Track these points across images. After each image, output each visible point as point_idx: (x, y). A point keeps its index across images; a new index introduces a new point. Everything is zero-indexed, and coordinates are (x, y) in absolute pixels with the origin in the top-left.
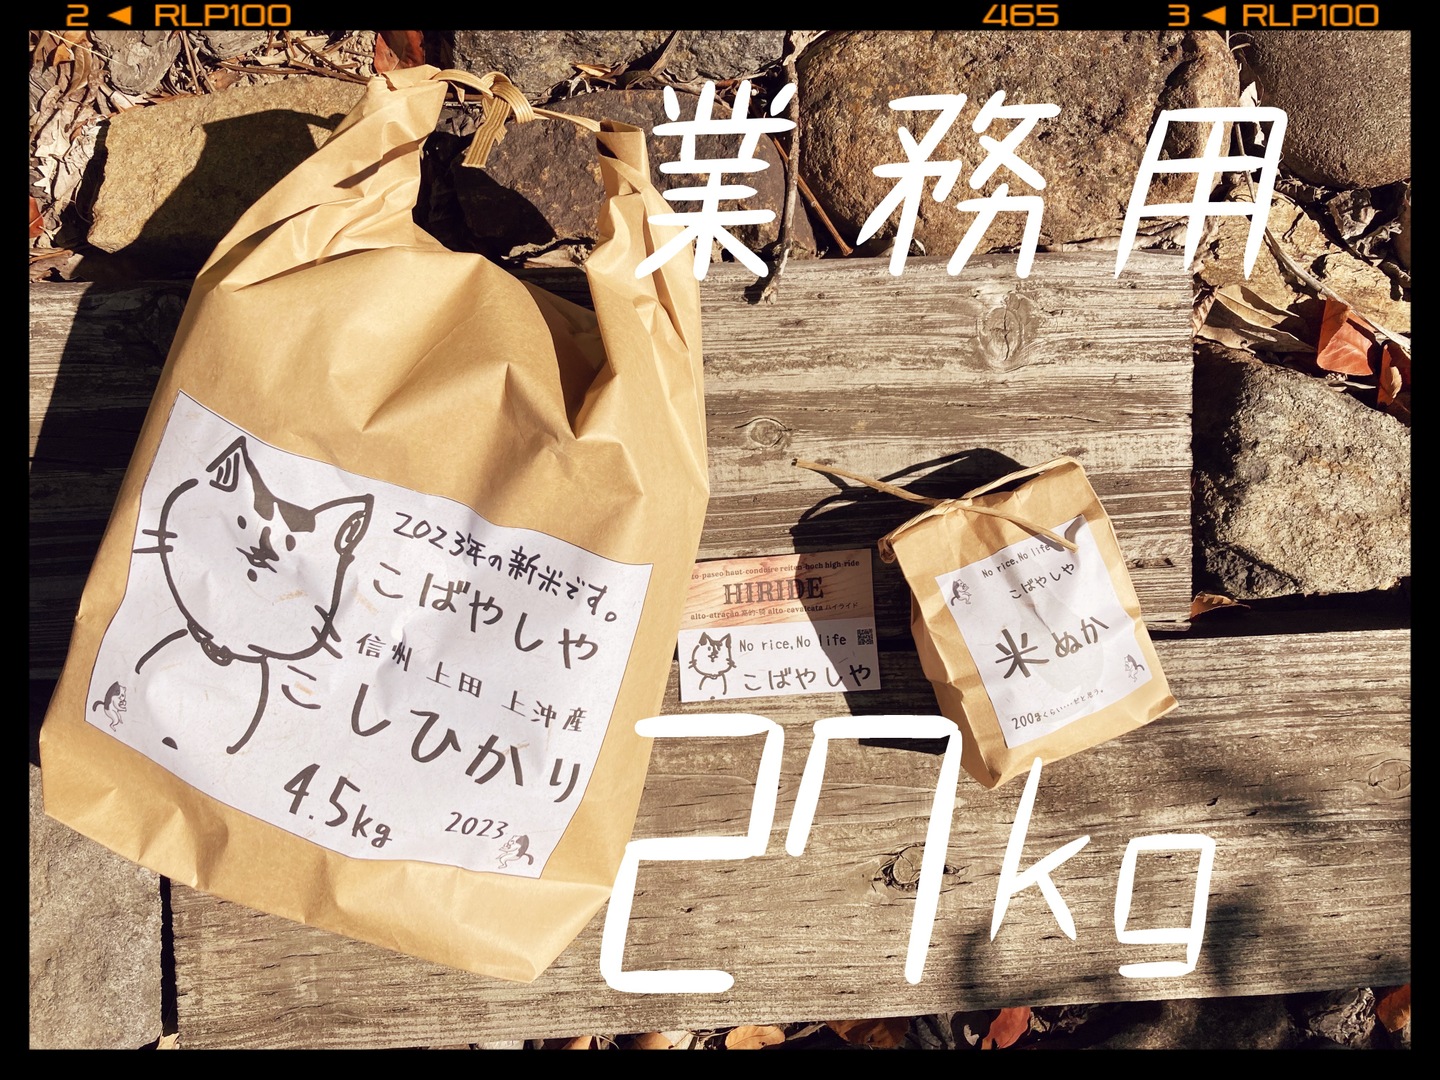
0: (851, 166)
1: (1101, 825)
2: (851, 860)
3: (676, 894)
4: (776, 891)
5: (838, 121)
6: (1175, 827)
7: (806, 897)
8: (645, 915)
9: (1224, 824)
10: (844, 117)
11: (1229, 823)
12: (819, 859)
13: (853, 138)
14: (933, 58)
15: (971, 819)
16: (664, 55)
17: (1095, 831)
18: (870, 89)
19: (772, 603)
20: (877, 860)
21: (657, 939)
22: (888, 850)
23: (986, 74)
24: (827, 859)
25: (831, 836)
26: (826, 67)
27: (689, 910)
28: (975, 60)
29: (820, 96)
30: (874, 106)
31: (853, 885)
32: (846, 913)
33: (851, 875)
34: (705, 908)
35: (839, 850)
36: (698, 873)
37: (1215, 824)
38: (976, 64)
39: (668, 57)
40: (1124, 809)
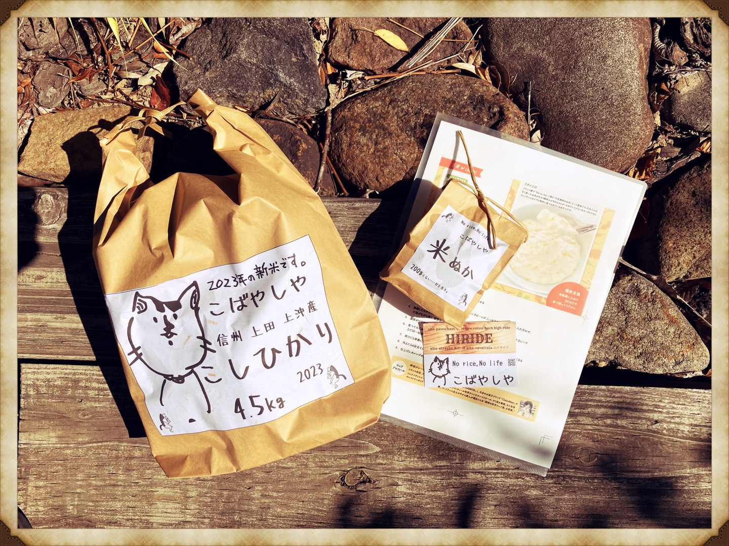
0: (348, 158)
1: (444, 466)
2: (325, 472)
3: (243, 480)
4: (289, 483)
5: (344, 137)
6: (480, 471)
7: (303, 487)
8: (229, 488)
9: (504, 471)
10: (347, 135)
11: (506, 471)
12: (311, 470)
13: (350, 145)
14: (388, 112)
15: (383, 457)
16: (272, 104)
17: (442, 469)
18: (359, 124)
19: (469, 344)
20: (338, 473)
21: (233, 500)
22: (343, 469)
23: (410, 121)
24: (314, 470)
25: (317, 460)
26: (343, 113)
27: (249, 488)
28: (407, 114)
29: (339, 126)
30: (359, 132)
31: (326, 484)
32: (321, 497)
33: (325, 479)
34: (256, 488)
35: (320, 467)
36: (254, 471)
37: (500, 471)
38: (406, 116)
39: (274, 105)
40: (456, 460)
